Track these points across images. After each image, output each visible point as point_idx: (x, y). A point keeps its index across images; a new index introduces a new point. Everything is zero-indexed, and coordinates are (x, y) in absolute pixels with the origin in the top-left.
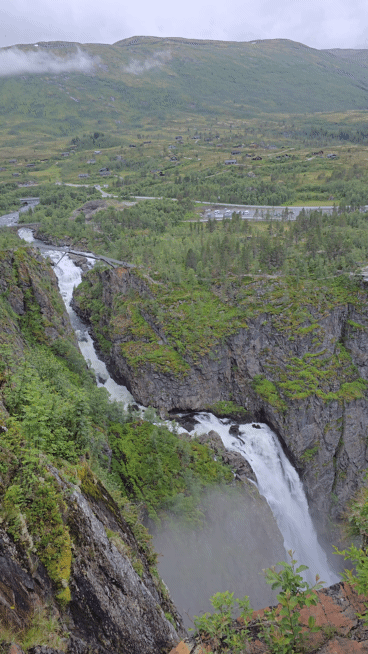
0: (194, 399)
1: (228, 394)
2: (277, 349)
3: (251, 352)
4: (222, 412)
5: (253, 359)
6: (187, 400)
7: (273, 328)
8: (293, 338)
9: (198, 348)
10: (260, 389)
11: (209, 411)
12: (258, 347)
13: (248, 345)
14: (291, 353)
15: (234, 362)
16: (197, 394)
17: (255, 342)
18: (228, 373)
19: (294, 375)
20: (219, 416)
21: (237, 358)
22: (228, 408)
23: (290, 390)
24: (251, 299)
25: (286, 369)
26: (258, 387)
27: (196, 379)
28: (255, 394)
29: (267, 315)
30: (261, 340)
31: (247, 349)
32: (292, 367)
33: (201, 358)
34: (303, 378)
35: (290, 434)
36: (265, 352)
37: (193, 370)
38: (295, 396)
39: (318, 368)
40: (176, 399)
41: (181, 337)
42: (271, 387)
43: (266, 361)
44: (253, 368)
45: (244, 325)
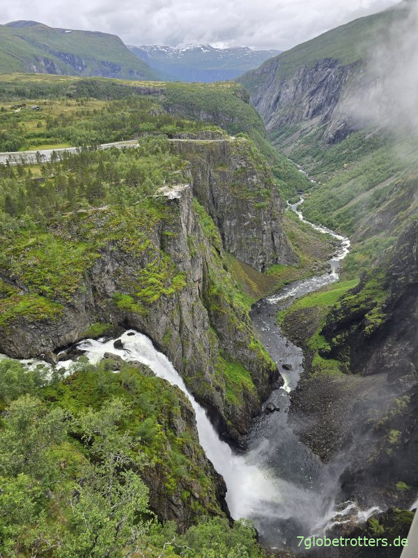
0: (72, 333)
1: (95, 318)
2: (127, 267)
3: (106, 276)
4: (97, 334)
5: (109, 282)
6: (67, 336)
7: (121, 251)
8: (138, 255)
9: (67, 287)
10: (121, 304)
11: (86, 338)
12: (111, 270)
13: (103, 271)
14: (139, 267)
15: (94, 289)
16: (75, 327)
17: (109, 267)
18: (92, 300)
19: (146, 284)
20: (96, 339)
21: (97, 284)
22: (100, 328)
23: (147, 296)
24: (94, 232)
25: (138, 281)
26: (119, 303)
27: (71, 315)
28: (119, 309)
29: (113, 242)
30: (112, 264)
31: (103, 274)
32: (142, 278)
33: (72, 295)
34: (153, 284)
35: (153, 330)
36: (117, 273)
37: (67, 309)
38: (151, 300)
39: (158, 273)
40: (56, 340)
41: (45, 282)
42: (130, 299)
43: (120, 280)
44: (111, 288)
45: (98, 255)
